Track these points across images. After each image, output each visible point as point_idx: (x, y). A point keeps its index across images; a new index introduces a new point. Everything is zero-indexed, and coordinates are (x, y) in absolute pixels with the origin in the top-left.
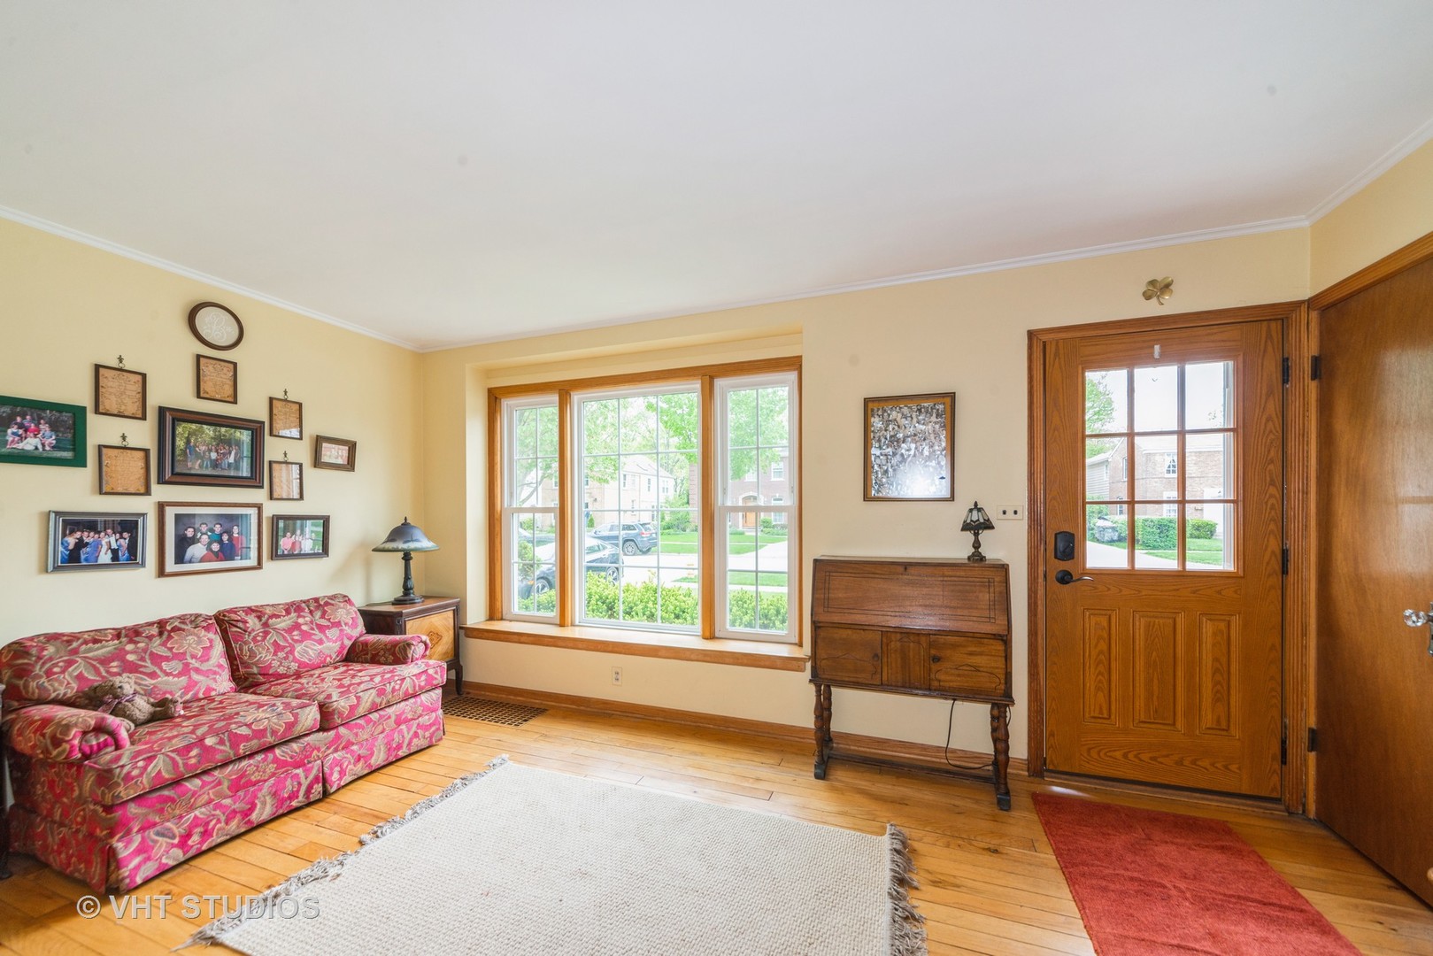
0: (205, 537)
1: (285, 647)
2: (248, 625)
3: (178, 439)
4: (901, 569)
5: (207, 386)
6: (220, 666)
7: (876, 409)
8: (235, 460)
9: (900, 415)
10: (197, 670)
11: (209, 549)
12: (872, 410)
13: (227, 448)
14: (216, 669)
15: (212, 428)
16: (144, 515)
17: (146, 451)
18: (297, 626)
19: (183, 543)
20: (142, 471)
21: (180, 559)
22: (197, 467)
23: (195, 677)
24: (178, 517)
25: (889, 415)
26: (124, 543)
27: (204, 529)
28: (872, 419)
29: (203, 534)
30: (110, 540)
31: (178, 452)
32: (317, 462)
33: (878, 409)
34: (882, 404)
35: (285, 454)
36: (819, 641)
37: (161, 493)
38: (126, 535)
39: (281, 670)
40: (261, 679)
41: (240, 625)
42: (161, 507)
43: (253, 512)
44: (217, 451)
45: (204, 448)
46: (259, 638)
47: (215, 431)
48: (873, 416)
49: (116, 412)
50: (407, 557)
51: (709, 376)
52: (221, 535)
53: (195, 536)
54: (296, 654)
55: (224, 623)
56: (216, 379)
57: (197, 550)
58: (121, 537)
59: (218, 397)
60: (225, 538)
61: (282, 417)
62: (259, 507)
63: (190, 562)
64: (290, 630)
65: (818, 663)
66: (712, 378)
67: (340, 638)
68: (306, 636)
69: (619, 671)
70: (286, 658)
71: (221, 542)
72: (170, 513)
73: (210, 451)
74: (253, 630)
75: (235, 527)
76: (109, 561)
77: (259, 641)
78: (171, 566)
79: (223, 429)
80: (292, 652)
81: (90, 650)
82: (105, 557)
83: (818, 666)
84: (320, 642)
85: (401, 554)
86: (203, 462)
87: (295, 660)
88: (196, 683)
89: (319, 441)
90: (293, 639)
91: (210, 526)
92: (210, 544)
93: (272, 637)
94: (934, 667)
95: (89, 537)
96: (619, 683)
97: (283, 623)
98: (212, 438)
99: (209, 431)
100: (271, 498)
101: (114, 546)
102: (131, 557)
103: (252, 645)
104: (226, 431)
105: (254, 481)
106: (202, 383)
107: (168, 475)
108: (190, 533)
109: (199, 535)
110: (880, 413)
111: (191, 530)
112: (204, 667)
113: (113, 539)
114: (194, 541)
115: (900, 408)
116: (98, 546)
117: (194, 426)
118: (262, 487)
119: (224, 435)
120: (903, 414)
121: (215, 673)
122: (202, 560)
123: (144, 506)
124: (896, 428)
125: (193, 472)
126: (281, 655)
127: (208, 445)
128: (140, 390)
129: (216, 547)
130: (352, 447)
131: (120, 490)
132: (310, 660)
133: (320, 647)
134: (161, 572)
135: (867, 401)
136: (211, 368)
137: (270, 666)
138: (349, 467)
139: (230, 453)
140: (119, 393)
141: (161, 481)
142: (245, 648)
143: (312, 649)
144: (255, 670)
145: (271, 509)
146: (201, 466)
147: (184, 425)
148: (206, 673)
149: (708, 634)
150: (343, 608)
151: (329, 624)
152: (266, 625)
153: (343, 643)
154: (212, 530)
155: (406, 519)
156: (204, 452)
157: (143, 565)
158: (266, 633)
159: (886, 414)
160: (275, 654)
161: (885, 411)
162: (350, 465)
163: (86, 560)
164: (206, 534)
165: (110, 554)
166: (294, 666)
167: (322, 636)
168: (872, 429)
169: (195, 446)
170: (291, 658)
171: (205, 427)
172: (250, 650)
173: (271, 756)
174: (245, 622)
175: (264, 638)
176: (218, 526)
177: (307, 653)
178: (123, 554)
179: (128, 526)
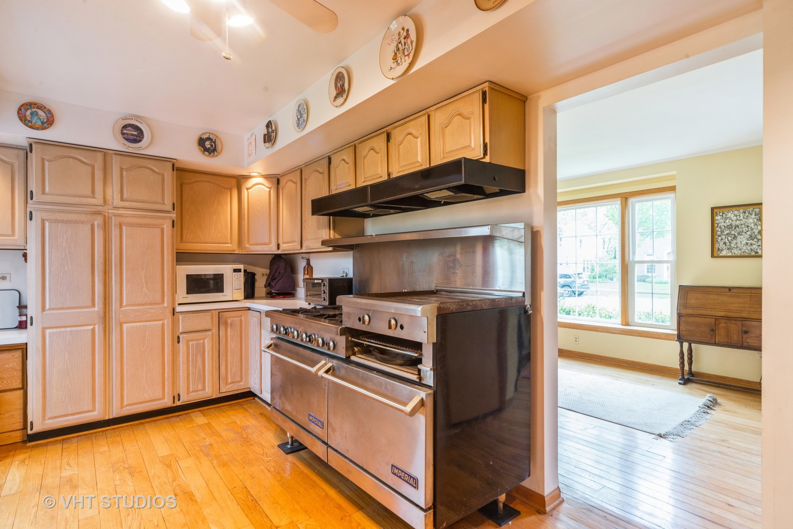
4: (727, 290)
7: (718, 212)
9: (733, 215)
12: (716, 213)
25: (726, 215)
28: (716, 218)
33: (720, 212)
34: (722, 210)
36: (681, 322)
48: (716, 216)
51: (625, 198)
65: (681, 332)
66: (626, 199)
69: (577, 337)
83: (681, 333)
94: (745, 336)
96: (577, 343)
110: (721, 214)
115: (733, 211)
120: (734, 214)
124: (730, 221)
135: (713, 209)
149: (624, 323)
159: (724, 215)
161: (723, 213)
168: (716, 222)
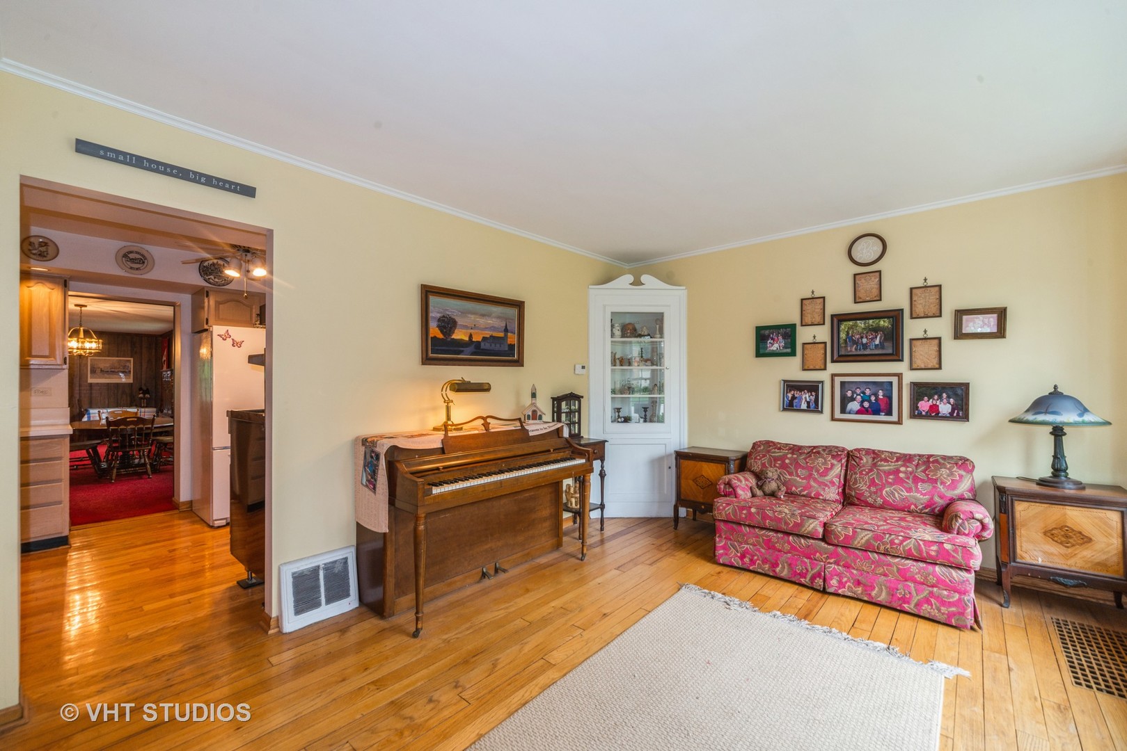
0: (859, 397)
1: (878, 484)
2: (862, 462)
3: (841, 333)
5: (861, 294)
6: (833, 483)
8: (880, 342)
10: (815, 480)
11: (862, 405)
13: (874, 334)
14: (828, 483)
15: (863, 322)
16: (822, 382)
17: (825, 343)
18: (897, 472)
19: (845, 401)
20: (823, 356)
21: (843, 411)
22: (853, 350)
23: (812, 483)
24: (843, 384)
26: (813, 398)
27: (858, 391)
29: (857, 395)
30: (806, 396)
31: (841, 341)
32: (959, 334)
35: (925, 331)
37: (833, 368)
38: (813, 393)
39: (870, 500)
40: (856, 502)
41: (857, 460)
42: (833, 376)
43: (895, 380)
44: (867, 337)
45: (858, 336)
46: (864, 473)
47: (865, 324)
49: (810, 323)
50: (1058, 432)
52: (870, 396)
53: (853, 396)
54: (884, 492)
55: (851, 457)
56: (868, 285)
57: (854, 406)
58: (811, 395)
59: (868, 299)
60: (873, 398)
61: (921, 302)
62: (899, 376)
63: (850, 413)
64: (888, 473)
67: (931, 494)
68: (899, 481)
70: (875, 493)
71: (869, 401)
72: (838, 380)
73: (862, 338)
74: (864, 466)
75: (880, 391)
76: (806, 408)
77: (863, 474)
78: (838, 415)
79: (871, 321)
80: (881, 490)
81: (774, 452)
82: (804, 406)
84: (909, 490)
85: (1050, 429)
86: (857, 346)
87: (882, 497)
88: (811, 487)
89: (960, 314)
90: (886, 481)
91: (863, 389)
92: (862, 402)
93: (873, 475)
95: (797, 394)
97: (886, 467)
98: (863, 329)
99: (861, 324)
100: (912, 369)
101: (808, 400)
102: (815, 408)
103: (858, 476)
104: (873, 322)
105: (896, 356)
106: (857, 292)
107: (835, 357)
108: (849, 394)
109: (855, 395)
111: (850, 392)
112: (821, 479)
113: (807, 396)
114: (853, 399)
116: (801, 399)
117: (851, 323)
118: (902, 360)
119: (872, 325)
121: (826, 485)
122: (859, 412)
123: (824, 376)
125: (850, 353)
126: (873, 489)
127: (860, 334)
128: (822, 307)
129: (866, 404)
130: (1002, 314)
131: (811, 367)
132: (894, 501)
133: (907, 494)
134: (833, 419)
136: (863, 281)
137: (862, 494)
138: (999, 334)
139: (876, 337)
140: (813, 310)
141: (833, 361)
142: (854, 476)
143: (899, 493)
144: (853, 493)
145: (910, 377)
146: (856, 349)
147: (845, 323)
148: (820, 483)
150: (949, 469)
151: (926, 478)
152: (875, 465)
153: (932, 499)
154: (864, 393)
155: (1055, 387)
156: (858, 339)
157: (821, 412)
158: (871, 470)
160: (869, 487)
162: (1000, 333)
163: (796, 406)
164: (860, 395)
165: (806, 405)
166: (880, 501)
167: (913, 486)
169: (852, 336)
170: (879, 494)
171: (858, 322)
172: (855, 479)
173: (786, 538)
174: (861, 459)
175: (867, 474)
176: (868, 390)
177: (894, 495)
178: (812, 405)
179: (813, 387)
